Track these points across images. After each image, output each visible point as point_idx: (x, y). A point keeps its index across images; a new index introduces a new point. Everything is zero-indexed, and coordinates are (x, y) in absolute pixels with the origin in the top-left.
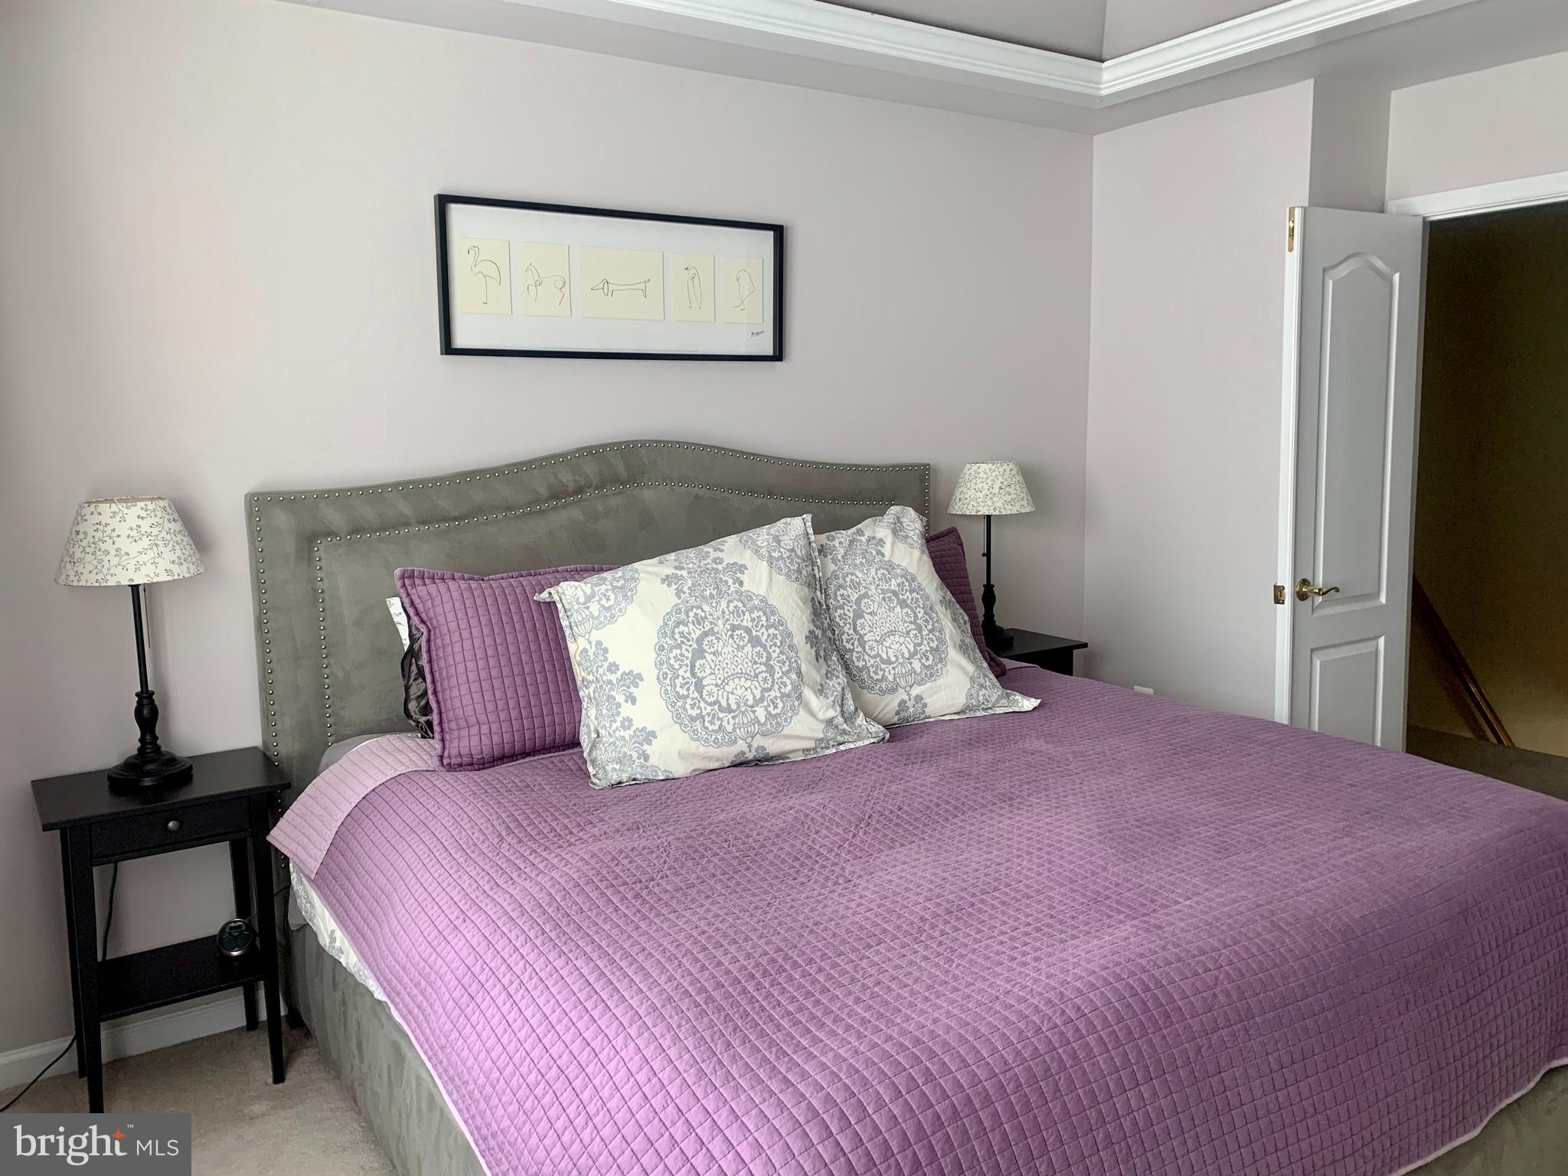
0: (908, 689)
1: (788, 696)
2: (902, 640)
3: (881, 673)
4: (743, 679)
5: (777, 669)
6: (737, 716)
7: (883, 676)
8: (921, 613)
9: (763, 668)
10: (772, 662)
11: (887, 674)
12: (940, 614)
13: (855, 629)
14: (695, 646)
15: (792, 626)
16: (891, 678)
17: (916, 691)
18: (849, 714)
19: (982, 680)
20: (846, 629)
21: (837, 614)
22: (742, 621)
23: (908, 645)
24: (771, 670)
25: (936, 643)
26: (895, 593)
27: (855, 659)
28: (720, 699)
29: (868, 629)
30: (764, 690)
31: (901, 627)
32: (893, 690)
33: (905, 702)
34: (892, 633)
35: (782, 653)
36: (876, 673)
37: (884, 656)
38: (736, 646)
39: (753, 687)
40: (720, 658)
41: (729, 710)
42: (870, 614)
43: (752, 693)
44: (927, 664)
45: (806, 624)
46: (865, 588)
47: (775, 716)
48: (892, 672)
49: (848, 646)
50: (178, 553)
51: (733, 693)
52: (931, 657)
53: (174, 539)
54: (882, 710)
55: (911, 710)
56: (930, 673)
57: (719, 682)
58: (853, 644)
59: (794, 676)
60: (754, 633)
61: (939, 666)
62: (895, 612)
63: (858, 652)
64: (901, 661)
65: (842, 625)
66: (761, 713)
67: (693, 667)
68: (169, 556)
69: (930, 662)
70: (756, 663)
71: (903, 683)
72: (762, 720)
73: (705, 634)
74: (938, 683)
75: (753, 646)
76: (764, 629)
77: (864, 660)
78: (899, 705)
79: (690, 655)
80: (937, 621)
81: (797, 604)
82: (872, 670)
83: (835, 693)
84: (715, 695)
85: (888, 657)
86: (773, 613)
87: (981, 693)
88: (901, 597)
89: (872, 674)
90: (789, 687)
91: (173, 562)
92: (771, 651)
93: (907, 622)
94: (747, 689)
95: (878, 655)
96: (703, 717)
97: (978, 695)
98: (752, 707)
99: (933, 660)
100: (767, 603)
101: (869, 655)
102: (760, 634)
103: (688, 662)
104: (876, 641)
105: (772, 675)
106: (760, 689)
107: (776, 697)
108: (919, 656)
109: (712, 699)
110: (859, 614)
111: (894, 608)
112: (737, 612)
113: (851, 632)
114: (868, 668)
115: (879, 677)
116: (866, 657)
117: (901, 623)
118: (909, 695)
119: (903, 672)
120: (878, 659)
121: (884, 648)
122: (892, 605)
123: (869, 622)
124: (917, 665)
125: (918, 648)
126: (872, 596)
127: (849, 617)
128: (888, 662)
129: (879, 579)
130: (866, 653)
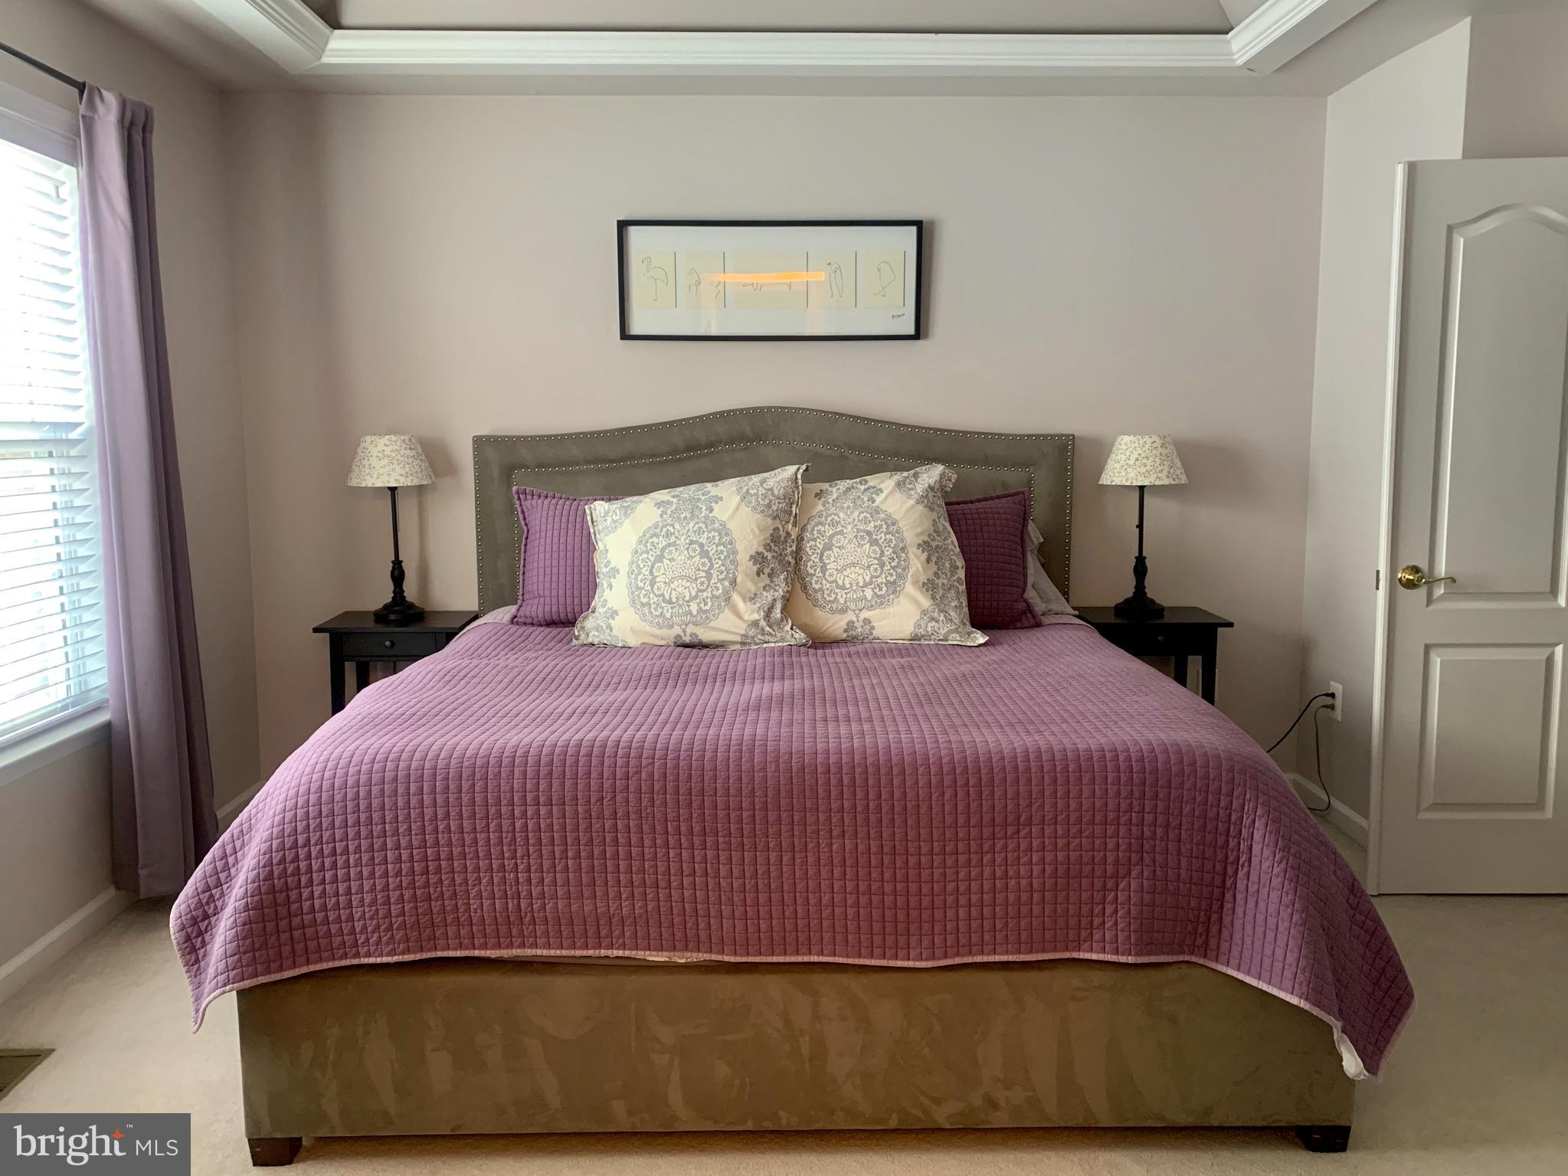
0: (857, 612)
1: (718, 597)
2: (861, 571)
3: (833, 596)
4: (685, 581)
5: (714, 576)
6: (674, 607)
7: (836, 598)
8: (888, 552)
9: (704, 574)
10: (712, 571)
11: (839, 597)
12: (911, 555)
13: (821, 559)
14: (659, 553)
15: (739, 547)
16: (842, 601)
17: (865, 614)
18: (776, 620)
19: (936, 615)
20: (813, 558)
21: (808, 545)
22: (699, 538)
23: (865, 576)
24: (709, 576)
25: (895, 577)
26: (869, 533)
27: (813, 582)
28: (665, 593)
29: (833, 559)
30: (699, 591)
31: (864, 562)
32: (843, 611)
33: (853, 622)
34: (854, 565)
35: (723, 565)
36: (829, 595)
37: (841, 583)
38: (688, 556)
39: (691, 587)
40: (674, 563)
41: (670, 602)
42: (839, 548)
43: (689, 591)
44: (879, 593)
45: (756, 546)
46: (843, 526)
47: (706, 611)
48: (844, 596)
49: (811, 571)
50: (407, 469)
51: (675, 590)
52: (885, 589)
53: (406, 460)
54: (831, 626)
55: (860, 630)
56: (881, 601)
57: (667, 581)
58: (815, 570)
59: (727, 584)
60: (706, 548)
61: (892, 596)
62: (863, 548)
63: (818, 577)
64: (854, 588)
65: (810, 553)
66: (694, 608)
67: (653, 567)
68: (399, 470)
69: (883, 592)
70: (699, 570)
71: (852, 606)
72: (695, 613)
73: (669, 545)
74: (887, 610)
75: (701, 558)
76: (714, 546)
77: (821, 584)
78: (847, 624)
79: (652, 559)
80: (905, 560)
81: (752, 531)
82: (826, 592)
83: (764, 602)
84: (662, 590)
85: (844, 584)
86: (727, 534)
87: (930, 625)
88: (874, 537)
89: (825, 596)
90: (720, 591)
91: (402, 475)
92: (714, 562)
93: (871, 557)
94: (686, 588)
95: (835, 581)
96: (650, 605)
97: (927, 627)
98: (688, 602)
99: (887, 591)
100: (725, 527)
101: (827, 581)
102: (710, 549)
103: (650, 564)
104: (837, 570)
105: (709, 581)
106: (696, 589)
107: (707, 597)
108: (873, 586)
109: (659, 592)
110: (828, 547)
111: (863, 545)
112: (699, 532)
113: (817, 560)
114: (823, 591)
115: (832, 599)
116: (824, 582)
117: (865, 558)
118: (858, 617)
119: (855, 597)
120: (834, 584)
121: (842, 576)
122: (862, 542)
123: (836, 554)
124: (869, 593)
125: (874, 580)
126: (846, 533)
127: (819, 549)
128: (843, 588)
129: (859, 520)
130: (825, 579)
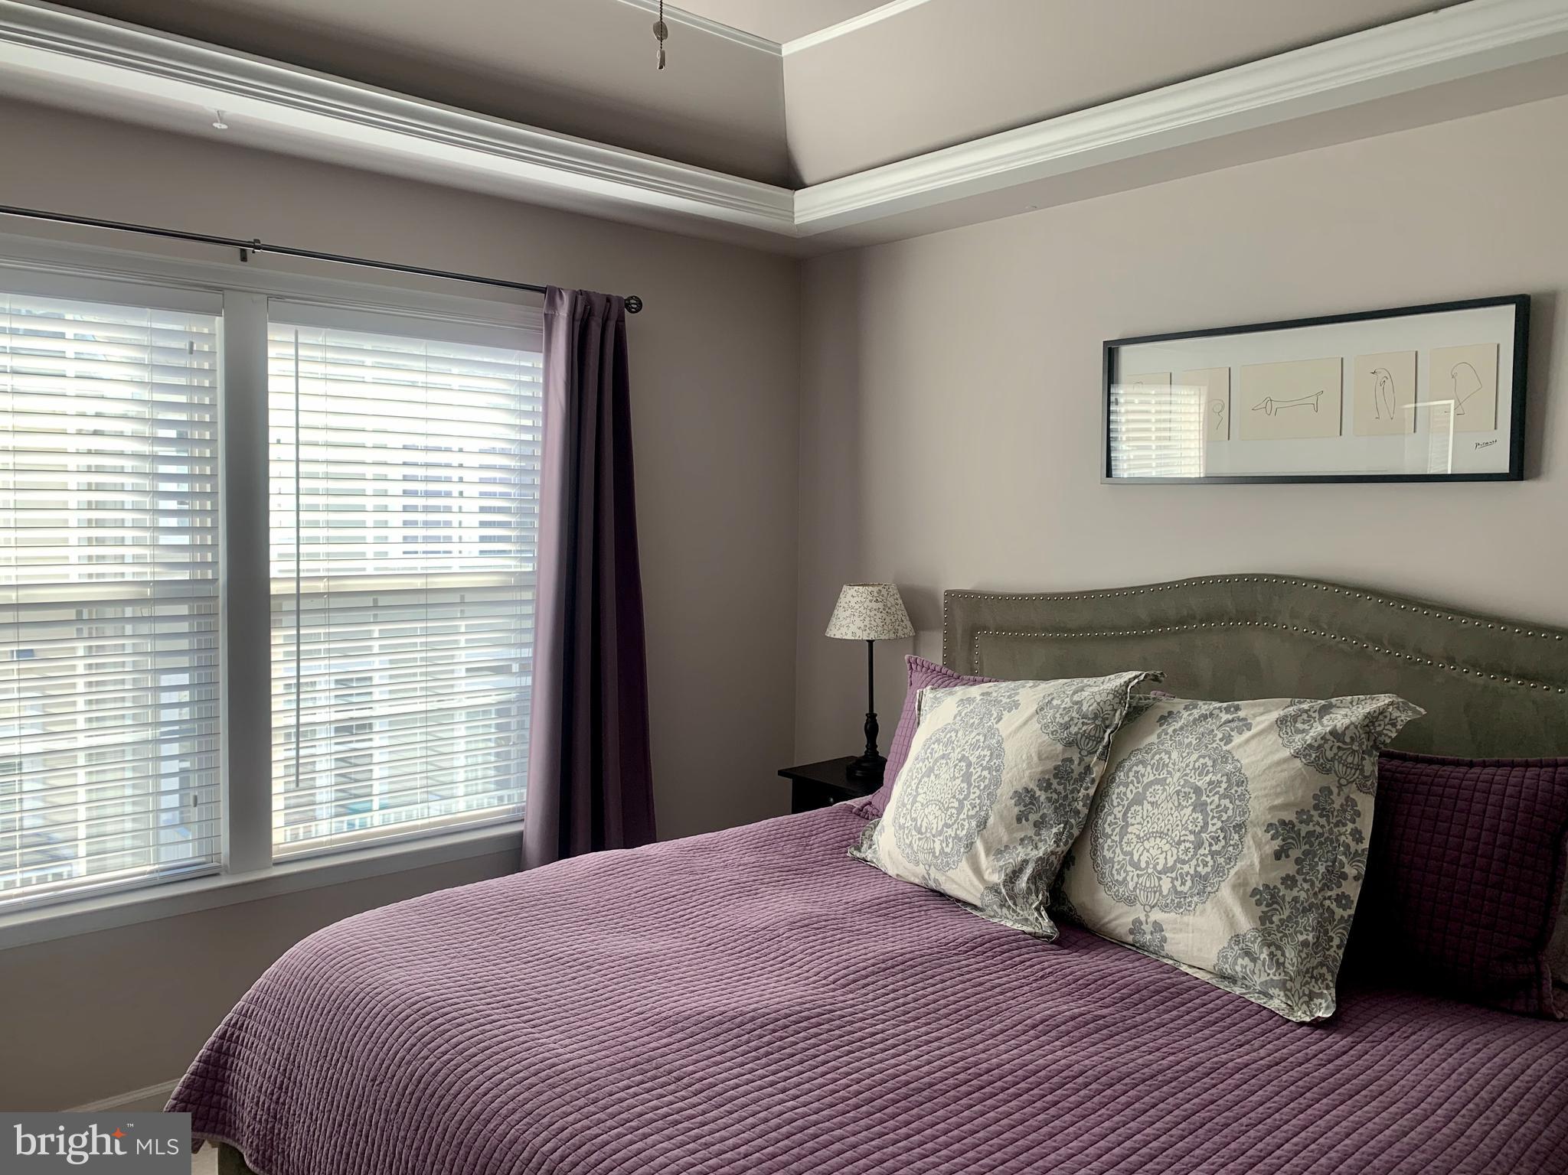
0: (1148, 908)
1: (960, 840)
2: (1167, 847)
3: (1123, 875)
4: (938, 807)
5: (965, 810)
6: (922, 839)
7: (1125, 879)
8: (1215, 826)
9: (956, 804)
10: (965, 802)
11: (1129, 878)
12: (1249, 840)
13: (1125, 814)
14: (931, 764)
15: (1006, 777)
16: (1131, 885)
17: (1157, 915)
19: (1256, 947)
20: (1116, 811)
21: (1117, 791)
22: (972, 755)
23: (1169, 857)
24: (960, 810)
25: (1208, 869)
26: (1198, 791)
27: (1106, 847)
28: (919, 817)
29: (1139, 819)
30: (947, 825)
31: (1176, 835)
32: (1131, 901)
33: (1141, 923)
34: (1161, 835)
35: (979, 797)
36: (1119, 873)
37: (1136, 858)
38: (952, 775)
39: (941, 817)
40: (937, 782)
41: (920, 831)
42: (1152, 804)
43: (938, 823)
44: (1179, 889)
46: (1169, 773)
47: (947, 854)
48: (1135, 879)
49: (1108, 830)
51: (927, 816)
52: (1189, 883)
54: (1115, 919)
55: (1149, 937)
56: (1179, 902)
57: (926, 802)
58: (1113, 830)
59: (974, 824)
60: (972, 769)
61: (1195, 898)
62: (1182, 813)
63: (1113, 841)
64: (1150, 871)
65: (1115, 804)
66: (937, 846)
69: (1185, 889)
70: (954, 797)
71: (1142, 899)
72: (938, 853)
73: (943, 757)
74: (1186, 919)
75: (963, 781)
76: (980, 769)
77: (1114, 852)
78: (1134, 922)
80: (1235, 846)
81: (1030, 757)
82: (1116, 866)
84: (918, 813)
85: (1139, 860)
86: (999, 756)
87: (1240, 961)
88: (1204, 798)
89: (1114, 872)
90: (964, 832)
92: (972, 791)
93: (1186, 829)
94: (936, 817)
95: (1131, 854)
97: (1235, 963)
99: (1191, 888)
100: (1000, 746)
101: (1122, 849)
102: (974, 772)
104: (1138, 837)
105: (959, 814)
108: (1174, 875)
110: (1138, 800)
111: (1183, 808)
112: (975, 746)
113: (1120, 815)
114: (1113, 863)
115: (1120, 879)
116: (1118, 850)
117: (1180, 828)
118: (1147, 916)
119: (1148, 885)
120: (1128, 858)
121: (1142, 848)
122: (1184, 803)
123: (1145, 811)
124: (1166, 885)
125: (1179, 866)
126: (1168, 785)
127: (1128, 799)
128: (1137, 866)
129: (1194, 768)
130: (1121, 846)
